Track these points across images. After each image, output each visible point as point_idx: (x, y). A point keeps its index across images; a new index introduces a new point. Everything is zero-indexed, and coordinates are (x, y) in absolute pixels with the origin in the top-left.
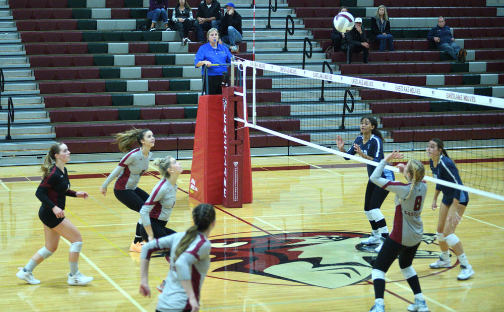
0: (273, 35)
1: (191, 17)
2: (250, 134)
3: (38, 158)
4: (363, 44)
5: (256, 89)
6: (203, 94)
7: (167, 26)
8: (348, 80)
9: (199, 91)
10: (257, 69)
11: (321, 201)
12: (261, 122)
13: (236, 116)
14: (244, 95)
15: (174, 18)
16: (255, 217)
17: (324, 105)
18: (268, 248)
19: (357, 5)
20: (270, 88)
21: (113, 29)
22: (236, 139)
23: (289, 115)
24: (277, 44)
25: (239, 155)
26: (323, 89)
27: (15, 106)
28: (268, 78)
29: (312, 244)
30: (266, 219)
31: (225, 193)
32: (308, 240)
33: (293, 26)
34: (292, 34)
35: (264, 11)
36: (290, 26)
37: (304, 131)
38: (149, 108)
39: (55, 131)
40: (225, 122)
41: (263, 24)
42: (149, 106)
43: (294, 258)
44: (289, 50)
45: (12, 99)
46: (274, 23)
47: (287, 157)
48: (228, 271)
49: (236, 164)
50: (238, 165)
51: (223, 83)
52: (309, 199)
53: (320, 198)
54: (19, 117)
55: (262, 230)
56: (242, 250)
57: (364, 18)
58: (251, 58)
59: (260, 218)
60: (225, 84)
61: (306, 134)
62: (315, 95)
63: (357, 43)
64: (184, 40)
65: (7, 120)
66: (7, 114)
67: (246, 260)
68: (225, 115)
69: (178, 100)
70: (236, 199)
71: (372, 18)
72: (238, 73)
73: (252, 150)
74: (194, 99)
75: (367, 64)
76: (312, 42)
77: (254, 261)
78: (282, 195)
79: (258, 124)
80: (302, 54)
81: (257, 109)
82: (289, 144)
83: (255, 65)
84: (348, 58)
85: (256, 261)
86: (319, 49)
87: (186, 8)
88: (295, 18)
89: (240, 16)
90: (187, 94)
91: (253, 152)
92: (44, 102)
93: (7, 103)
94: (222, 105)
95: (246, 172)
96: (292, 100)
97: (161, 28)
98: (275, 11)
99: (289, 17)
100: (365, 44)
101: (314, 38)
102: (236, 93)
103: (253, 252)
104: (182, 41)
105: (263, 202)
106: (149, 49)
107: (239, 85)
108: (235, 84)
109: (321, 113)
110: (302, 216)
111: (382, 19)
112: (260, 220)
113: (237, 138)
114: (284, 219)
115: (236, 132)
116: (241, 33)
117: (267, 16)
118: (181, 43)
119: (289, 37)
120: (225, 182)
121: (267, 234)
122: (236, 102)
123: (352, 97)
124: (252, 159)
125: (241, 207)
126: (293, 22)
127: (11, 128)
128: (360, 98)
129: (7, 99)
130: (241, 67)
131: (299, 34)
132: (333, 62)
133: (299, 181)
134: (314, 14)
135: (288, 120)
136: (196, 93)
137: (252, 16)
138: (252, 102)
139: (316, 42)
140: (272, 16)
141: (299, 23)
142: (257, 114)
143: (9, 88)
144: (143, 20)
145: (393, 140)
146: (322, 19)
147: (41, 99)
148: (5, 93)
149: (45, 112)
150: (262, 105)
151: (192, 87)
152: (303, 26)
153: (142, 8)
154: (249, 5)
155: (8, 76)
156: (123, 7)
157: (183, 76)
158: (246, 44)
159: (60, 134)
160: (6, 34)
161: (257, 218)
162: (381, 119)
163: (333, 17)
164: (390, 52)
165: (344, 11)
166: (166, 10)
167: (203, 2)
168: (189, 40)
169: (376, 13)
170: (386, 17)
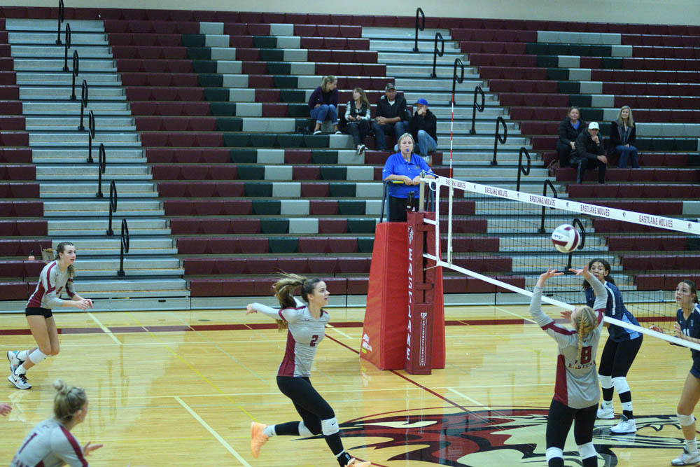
0: (479, 142)
1: (368, 116)
2: (444, 275)
3: (160, 301)
4: (599, 157)
5: (453, 214)
6: (381, 221)
7: (336, 129)
8: (576, 207)
9: (377, 216)
10: (455, 189)
11: (539, 368)
12: (459, 260)
13: (425, 251)
14: (436, 223)
15: (347, 115)
16: (448, 388)
17: (544, 238)
18: (466, 429)
19: (592, 105)
20: (473, 214)
21: (264, 131)
22: (424, 282)
23: (497, 251)
24: (484, 155)
25: (428, 303)
26: (543, 216)
27: (131, 231)
28: (470, 201)
29: (524, 426)
30: (463, 391)
31: (408, 354)
32: (519, 420)
33: (506, 131)
34: (503, 142)
35: (467, 110)
36: (501, 131)
37: (517, 273)
38: (310, 238)
39: (184, 266)
40: (410, 259)
41: (465, 128)
42: (310, 235)
43: (499, 444)
44: (499, 163)
45: (127, 221)
46: (480, 128)
47: (494, 307)
48: (410, 459)
49: (424, 315)
50: (427, 317)
51: (409, 207)
52: (521, 364)
53: (536, 364)
54: (136, 245)
55: (457, 406)
56: (430, 431)
57: (601, 123)
58: (448, 173)
59: (455, 389)
60: (412, 209)
61: (519, 277)
62: (533, 225)
63: (592, 156)
64: (360, 147)
65: (120, 250)
66: (119, 241)
67: (435, 446)
68: (410, 250)
69: (349, 228)
70: (422, 362)
71: (612, 122)
72: (429, 192)
73: (446, 297)
74: (370, 227)
75: (603, 185)
76: (530, 154)
78: (486, 359)
79: (455, 262)
80: (517, 169)
81: (454, 242)
82: (496, 290)
83: (452, 183)
84: (578, 176)
86: (540, 162)
87: (363, 105)
88: (508, 121)
89: (435, 117)
90: (362, 219)
91: (448, 299)
92: (170, 226)
93: (120, 226)
94: (406, 235)
95: (437, 327)
96: (501, 230)
97: (328, 131)
98: (481, 111)
99: (500, 119)
100: (602, 158)
101: (534, 148)
102: (426, 221)
103: (446, 434)
104: (356, 148)
105: (459, 367)
106: (312, 159)
107: (430, 210)
108: (425, 209)
110: (513, 388)
111: (625, 124)
112: (456, 392)
113: (427, 281)
114: (488, 391)
115: (425, 273)
116: (436, 140)
117: (471, 117)
118: (354, 151)
119: (500, 146)
120: (409, 340)
121: (463, 411)
122: (425, 233)
123: (582, 228)
124: (445, 309)
125: (430, 374)
126: (505, 126)
127: (125, 260)
128: (593, 230)
129: (121, 221)
130: (434, 185)
131: (513, 143)
132: (558, 180)
133: (509, 340)
134: (533, 116)
135: (496, 258)
136: (373, 219)
137: (450, 117)
138: (447, 232)
139: (535, 154)
140: (477, 117)
141: (513, 127)
142: (453, 249)
143: (123, 208)
144: (305, 119)
145: (635, 288)
146: (545, 122)
147: (166, 222)
148: (117, 213)
149: (171, 240)
150: (462, 237)
151: (369, 210)
152: (519, 132)
153: (303, 104)
154: (447, 103)
155: (122, 190)
156: (279, 102)
157: (357, 196)
158: (441, 155)
159: (191, 270)
160: (122, 134)
161: (450, 389)
162: (621, 259)
163: (559, 120)
164: (635, 169)
165: (574, 112)
166: (336, 106)
167: (383, 97)
168: (366, 148)
169: (618, 116)
170: (632, 122)
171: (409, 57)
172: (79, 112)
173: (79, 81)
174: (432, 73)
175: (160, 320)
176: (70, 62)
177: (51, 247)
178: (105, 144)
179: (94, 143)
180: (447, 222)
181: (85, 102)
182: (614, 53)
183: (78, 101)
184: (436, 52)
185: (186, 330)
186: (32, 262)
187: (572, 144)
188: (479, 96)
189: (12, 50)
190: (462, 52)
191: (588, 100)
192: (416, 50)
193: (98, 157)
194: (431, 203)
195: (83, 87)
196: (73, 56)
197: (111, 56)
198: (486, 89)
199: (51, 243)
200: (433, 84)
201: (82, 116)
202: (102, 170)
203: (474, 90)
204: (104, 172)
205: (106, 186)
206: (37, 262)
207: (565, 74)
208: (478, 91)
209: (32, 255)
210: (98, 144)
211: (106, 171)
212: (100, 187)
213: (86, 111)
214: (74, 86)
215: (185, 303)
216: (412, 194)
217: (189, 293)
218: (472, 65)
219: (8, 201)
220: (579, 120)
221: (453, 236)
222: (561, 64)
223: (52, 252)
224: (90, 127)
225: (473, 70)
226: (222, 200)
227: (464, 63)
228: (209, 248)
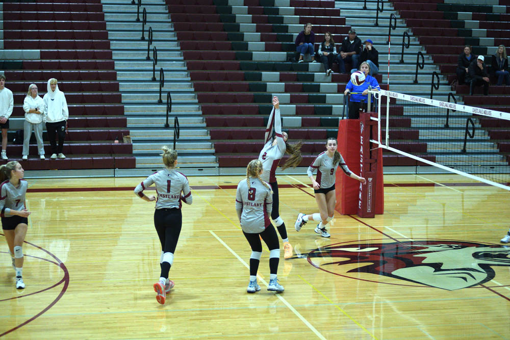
0: (406, 68)
1: (335, 52)
2: (383, 154)
3: (199, 170)
4: (484, 78)
5: (389, 115)
6: (343, 119)
7: (313, 59)
8: (469, 110)
9: (340, 116)
10: (391, 98)
11: (444, 214)
12: (393, 145)
13: (372, 138)
14: (379, 120)
15: (320, 52)
16: (385, 227)
17: (448, 131)
18: (397, 253)
19: (480, 45)
20: (402, 114)
21: (267, 60)
22: (371, 158)
23: (418, 139)
24: (409, 77)
25: (373, 172)
26: (448, 117)
27: (181, 125)
28: (400, 106)
29: (435, 251)
30: (396, 229)
31: (360, 205)
32: (431, 248)
33: (423, 61)
34: (422, 68)
35: (398, 48)
36: (421, 61)
37: (431, 153)
38: (296, 130)
39: (215, 147)
40: (362, 143)
41: (397, 59)
42: (296, 128)
43: (418, 263)
44: (419, 82)
45: (178, 118)
46: (407, 59)
47: (415, 175)
48: (360, 272)
49: (370, 179)
50: (372, 181)
51: (361, 109)
52: (433, 212)
53: (442, 212)
54: (183, 134)
55: (391, 238)
56: (374, 254)
57: (486, 56)
58: (385, 87)
59: (390, 227)
60: (363, 110)
61: (431, 156)
62: (441, 122)
63: (480, 77)
64: (328, 71)
65: (173, 137)
66: (173, 131)
67: (377, 263)
68: (362, 137)
69: (321, 123)
70: (369, 210)
71: (493, 56)
72: (374, 101)
73: (384, 168)
74: (335, 123)
75: (487, 96)
76: (439, 76)
77: (384, 264)
78: (410, 208)
79: (390, 145)
80: (431, 86)
81: (390, 133)
82: (417, 164)
83: (389, 94)
84: (471, 91)
85: (386, 265)
86: (446, 81)
87: (331, 44)
88: (425, 54)
89: (377, 52)
90: (330, 118)
91: (386, 170)
92: (206, 122)
93: (174, 122)
94: (359, 128)
95: (378, 187)
96: (421, 126)
97: (308, 61)
98: (408, 47)
99: (420, 53)
100: (486, 79)
101: (442, 72)
102: (372, 118)
103: (383, 256)
104: (326, 72)
105: (393, 214)
106: (297, 78)
107: (374, 111)
108: (371, 110)
109: (445, 138)
110: (427, 227)
111: (501, 57)
112: (390, 229)
113: (372, 157)
114: (411, 229)
115: (371, 152)
116: (378, 66)
117: (401, 52)
118: (325, 73)
119: (420, 71)
120: (360, 195)
121: (396, 242)
122: (371, 126)
123: (473, 124)
124: (384, 176)
125: (374, 217)
126: (423, 58)
127: (177, 143)
128: (480, 126)
129: (174, 118)
130: (377, 95)
131: (428, 69)
132: (457, 94)
133: (425, 196)
134: (441, 51)
135: (417, 143)
136: (337, 118)
137: (388, 51)
138: (386, 127)
139: (443, 76)
140: (405, 52)
141: (428, 59)
142: (389, 137)
143: (175, 109)
144: (293, 53)
145: (507, 163)
146: (449, 55)
147: (203, 119)
148: (172, 113)
149: (206, 131)
150: (394, 130)
151: (334, 112)
152: (432, 62)
153: (292, 43)
154: (385, 42)
155: (175, 98)
156: (276, 41)
157: (327, 102)
158: (381, 76)
159: (219, 150)
160: (174, 62)
161: (386, 227)
162: (498, 144)
163: (458, 54)
164: (507, 86)
165: (467, 49)
166: (313, 44)
167: (346, 38)
168: (332, 72)
169: (496, 52)
170: (505, 55)
171: (360, 13)
172: (146, 47)
173: (147, 28)
174: (375, 23)
175: (199, 182)
176: (141, 15)
177: (129, 135)
178: (164, 69)
179: (157, 68)
180: (386, 120)
181: (150, 41)
182: (494, 10)
183: (146, 40)
184: (378, 9)
185: (216, 189)
186: (116, 144)
187: (467, 69)
188: (406, 38)
189: (103, 7)
190: (395, 9)
191: (476, 41)
192: (365, 8)
193: (159, 76)
194: (375, 108)
195: (149, 31)
196: (142, 12)
197: (167, 11)
198: (410, 33)
199: (129, 132)
200: (376, 30)
201: (149, 50)
202: (162, 85)
203: (403, 34)
204: (163, 86)
205: (164, 95)
206: (120, 144)
207: (462, 24)
208: (405, 34)
209: (117, 139)
210: (159, 68)
211: (164, 86)
212: (160, 96)
213: (151, 47)
214: (143, 31)
215: (215, 171)
216: (363, 101)
217: (217, 165)
218: (401, 18)
219: (102, 105)
220: (471, 53)
221: (389, 128)
222: (459, 18)
223: (129, 138)
224: (154, 58)
225: (402, 21)
226: (238, 105)
227: (396, 16)
228: (231, 136)
